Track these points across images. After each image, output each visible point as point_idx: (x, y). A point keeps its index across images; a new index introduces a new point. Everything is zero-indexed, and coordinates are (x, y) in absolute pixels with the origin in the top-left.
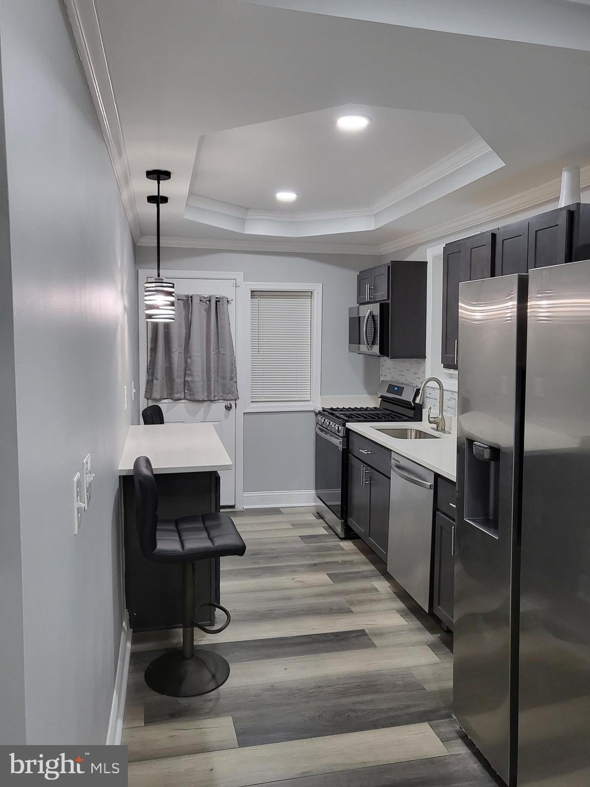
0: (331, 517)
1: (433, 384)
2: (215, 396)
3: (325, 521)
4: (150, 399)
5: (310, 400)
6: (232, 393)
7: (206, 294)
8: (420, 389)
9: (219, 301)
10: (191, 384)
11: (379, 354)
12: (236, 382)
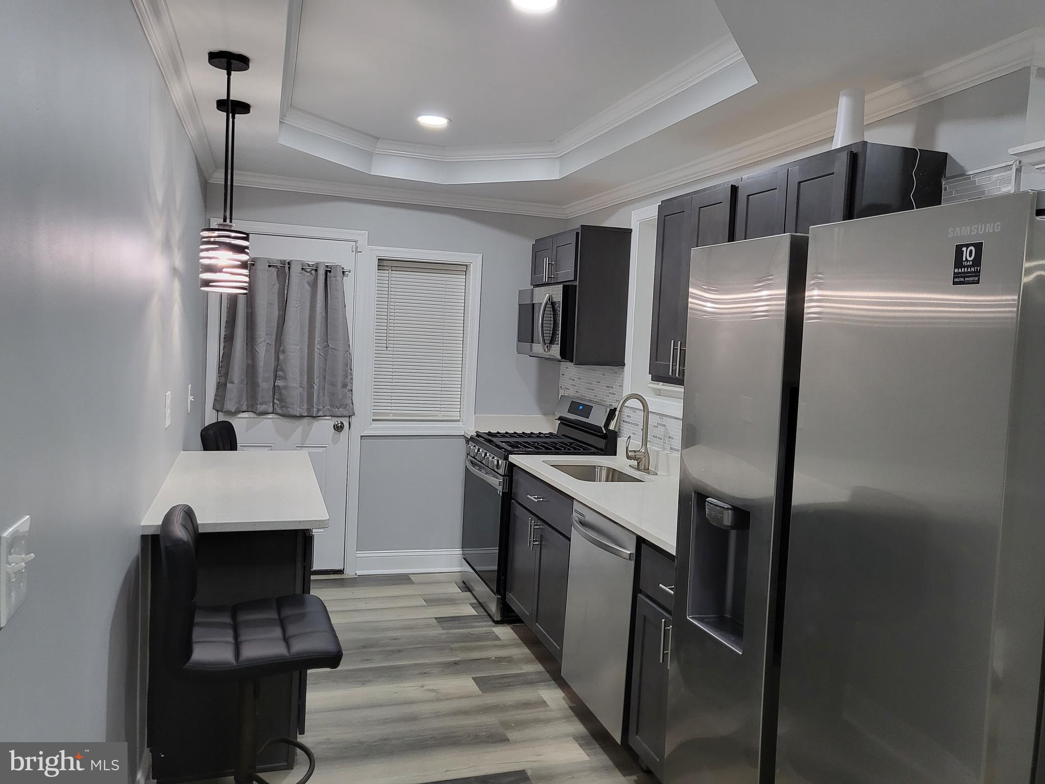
0: (481, 588)
1: (634, 403)
2: (318, 410)
3: (474, 596)
4: (222, 411)
5: (459, 421)
6: (345, 406)
7: (311, 260)
8: (615, 409)
9: (330, 272)
10: (283, 391)
11: (559, 357)
12: (352, 391)
